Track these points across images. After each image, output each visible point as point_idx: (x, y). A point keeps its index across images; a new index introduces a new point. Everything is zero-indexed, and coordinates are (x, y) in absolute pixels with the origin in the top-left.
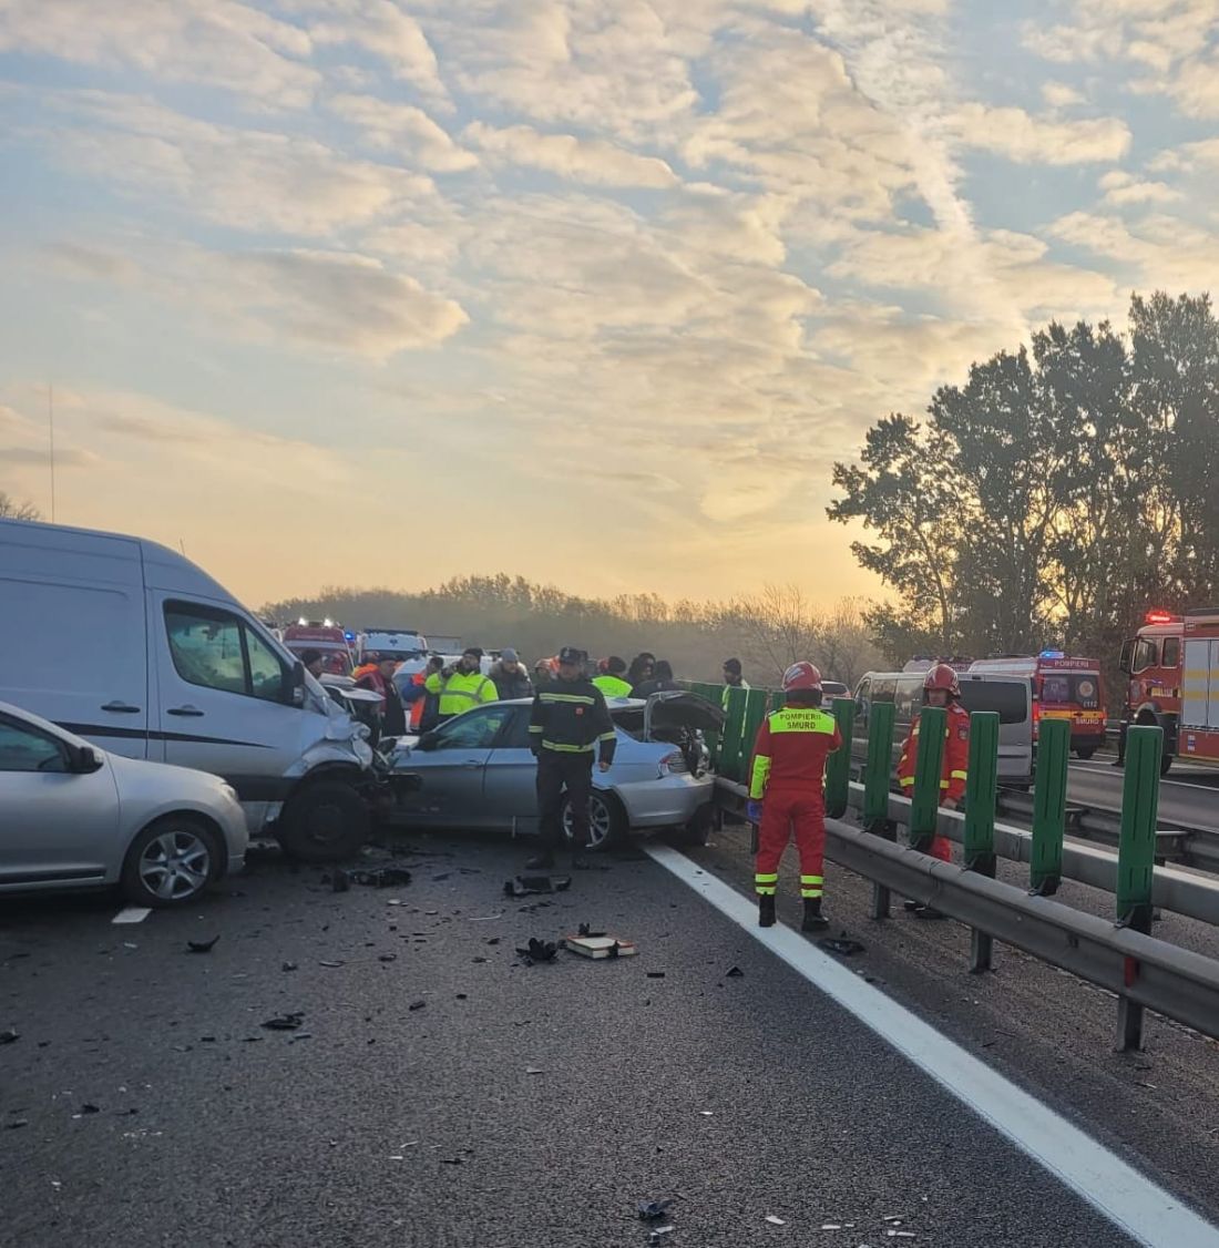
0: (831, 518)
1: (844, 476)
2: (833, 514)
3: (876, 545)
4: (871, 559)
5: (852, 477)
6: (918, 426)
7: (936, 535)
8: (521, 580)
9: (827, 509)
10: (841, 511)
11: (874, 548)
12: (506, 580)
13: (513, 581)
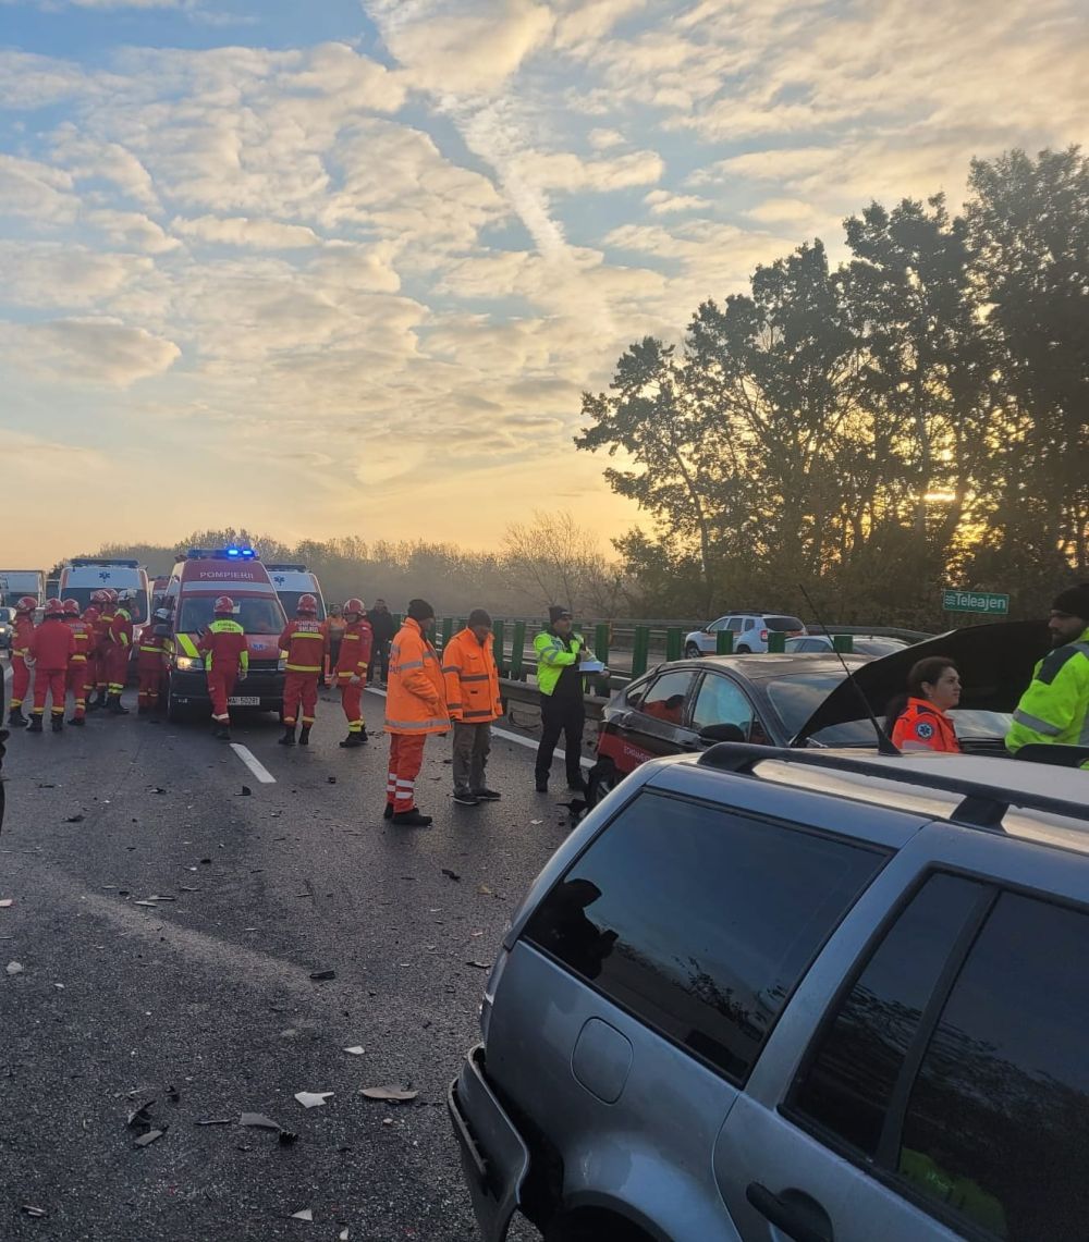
0: (579, 447)
1: (593, 406)
2: (580, 444)
3: (629, 471)
4: (624, 485)
5: (600, 404)
6: (672, 347)
7: (696, 457)
8: (244, 532)
9: (575, 439)
10: (591, 440)
11: (627, 473)
12: (233, 533)
13: (238, 534)
